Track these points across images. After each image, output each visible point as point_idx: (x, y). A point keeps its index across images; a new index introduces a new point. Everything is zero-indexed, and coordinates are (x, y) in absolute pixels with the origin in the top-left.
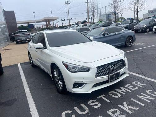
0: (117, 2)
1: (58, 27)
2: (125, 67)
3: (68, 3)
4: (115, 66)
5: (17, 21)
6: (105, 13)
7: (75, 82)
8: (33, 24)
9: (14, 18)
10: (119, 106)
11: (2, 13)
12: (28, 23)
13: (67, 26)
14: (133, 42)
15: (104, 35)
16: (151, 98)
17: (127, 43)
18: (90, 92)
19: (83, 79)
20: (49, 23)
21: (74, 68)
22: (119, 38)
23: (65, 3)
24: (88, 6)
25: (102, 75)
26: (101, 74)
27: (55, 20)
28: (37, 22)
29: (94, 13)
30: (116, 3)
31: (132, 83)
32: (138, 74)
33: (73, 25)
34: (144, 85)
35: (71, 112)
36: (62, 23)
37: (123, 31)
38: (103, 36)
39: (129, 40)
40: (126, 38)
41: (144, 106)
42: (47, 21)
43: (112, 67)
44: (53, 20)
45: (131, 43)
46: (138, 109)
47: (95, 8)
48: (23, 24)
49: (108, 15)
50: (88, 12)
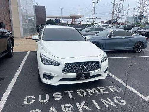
0: (145, 5)
1: (82, 24)
2: (100, 69)
3: (95, 3)
4: (85, 66)
5: (46, 15)
6: (132, 16)
7: (44, 73)
8: (60, 20)
9: (44, 12)
10: (76, 103)
11: (33, 7)
12: (57, 18)
13: (90, 24)
14: (143, 49)
15: (110, 36)
16: (112, 104)
17: (136, 48)
18: (56, 85)
19: (51, 72)
20: (74, 20)
21: (47, 60)
22: (126, 42)
23: (93, 3)
24: (114, 7)
25: (71, 72)
26: (69, 71)
27: (81, 17)
28: (63, 18)
29: (119, 14)
30: (144, 7)
31: (108, 87)
32: (122, 80)
33: (96, 24)
34: (118, 91)
35: (34, 97)
36: (87, 21)
37: (133, 35)
38: (108, 38)
39: (139, 46)
40: (135, 43)
41: (98, 110)
42: (73, 18)
43: (81, 67)
44: (79, 18)
45: (140, 49)
46: (90, 110)
47: (121, 9)
48: (51, 19)
49: (137, 18)
50: (113, 13)
